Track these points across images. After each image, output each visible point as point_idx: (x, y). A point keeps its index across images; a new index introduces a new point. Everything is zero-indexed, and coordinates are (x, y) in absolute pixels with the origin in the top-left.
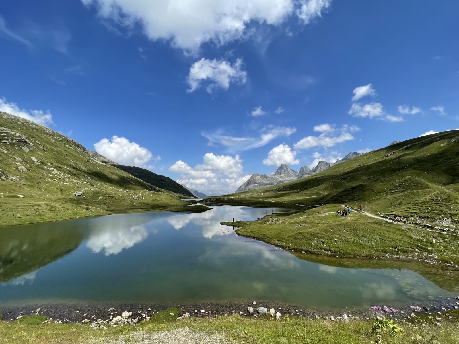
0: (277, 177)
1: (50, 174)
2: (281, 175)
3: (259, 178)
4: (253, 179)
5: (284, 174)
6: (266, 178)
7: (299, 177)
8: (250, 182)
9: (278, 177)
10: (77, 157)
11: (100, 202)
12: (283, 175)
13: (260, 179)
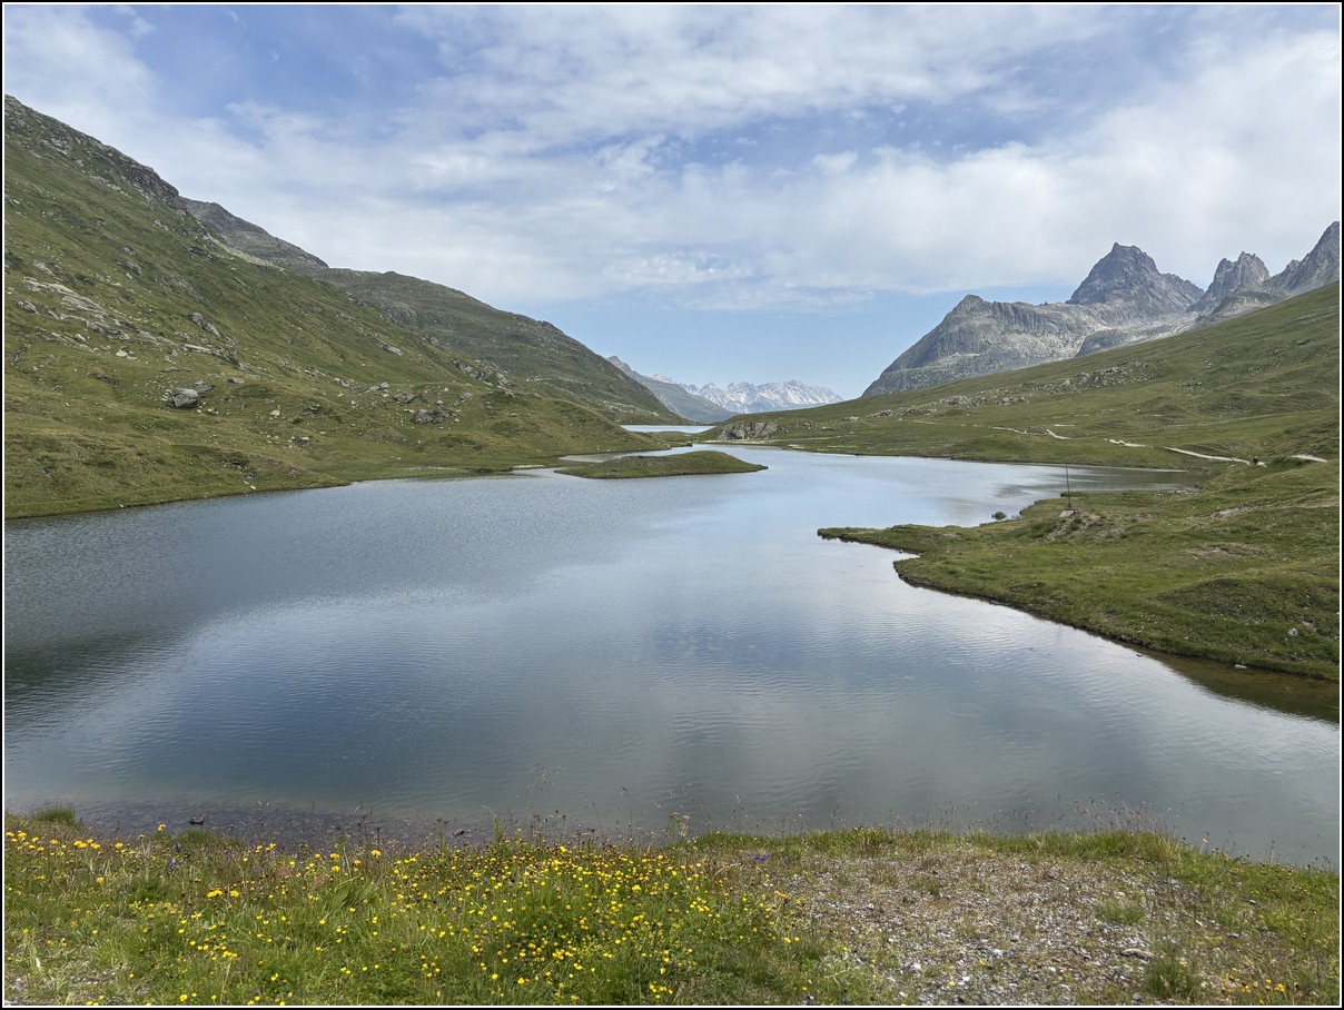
0: (1085, 318)
1: (53, 310)
2: (1107, 307)
3: (987, 322)
4: (957, 328)
5: (1121, 301)
6: (1025, 322)
7: (1206, 313)
8: (939, 344)
9: (1090, 313)
10: (146, 230)
11: (277, 434)
12: (1119, 303)
13: (994, 327)
